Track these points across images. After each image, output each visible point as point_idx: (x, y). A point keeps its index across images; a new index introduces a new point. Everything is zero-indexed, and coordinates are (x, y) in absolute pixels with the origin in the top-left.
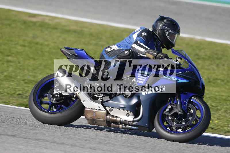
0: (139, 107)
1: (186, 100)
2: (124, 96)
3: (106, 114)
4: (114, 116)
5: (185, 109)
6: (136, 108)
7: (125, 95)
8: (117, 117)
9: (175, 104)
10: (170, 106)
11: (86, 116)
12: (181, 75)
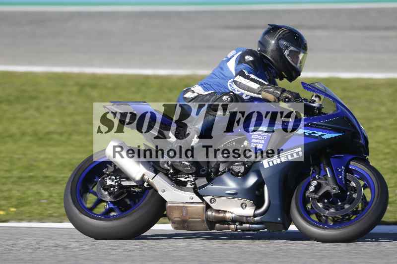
0: (261, 190)
1: (341, 168)
2: (232, 174)
3: (205, 208)
4: (219, 210)
5: (343, 183)
6: (257, 192)
7: (234, 172)
8: (225, 212)
9: (322, 177)
10: (315, 181)
11: (170, 216)
12: (326, 126)
